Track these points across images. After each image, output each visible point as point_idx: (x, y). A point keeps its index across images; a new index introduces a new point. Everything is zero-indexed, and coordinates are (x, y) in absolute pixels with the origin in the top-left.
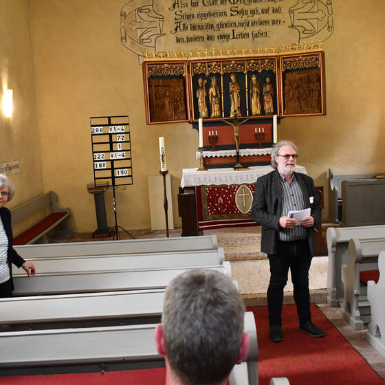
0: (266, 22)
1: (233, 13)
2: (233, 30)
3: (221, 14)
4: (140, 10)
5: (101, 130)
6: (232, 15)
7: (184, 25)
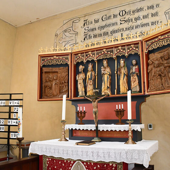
0: (147, 24)
1: (122, 22)
2: (122, 34)
3: (113, 24)
4: (65, 31)
5: (4, 103)
6: (121, 24)
7: (89, 35)
